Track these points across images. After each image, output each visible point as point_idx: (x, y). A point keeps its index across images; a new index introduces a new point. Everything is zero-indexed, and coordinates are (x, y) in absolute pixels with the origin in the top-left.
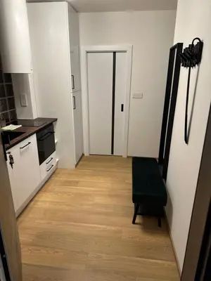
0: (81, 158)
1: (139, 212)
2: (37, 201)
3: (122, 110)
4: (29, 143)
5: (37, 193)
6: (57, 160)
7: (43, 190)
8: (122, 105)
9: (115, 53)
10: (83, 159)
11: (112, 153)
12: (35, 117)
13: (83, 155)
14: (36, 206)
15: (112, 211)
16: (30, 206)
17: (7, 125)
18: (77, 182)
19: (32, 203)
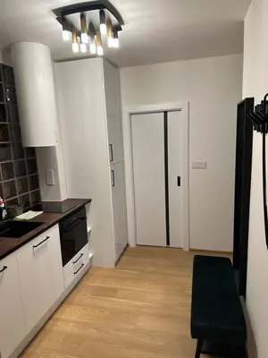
0: (125, 250)
1: (203, 349)
2: (58, 319)
3: (179, 184)
4: (48, 238)
5: (60, 306)
6: (91, 255)
7: (68, 300)
8: (179, 178)
9: (166, 113)
10: (126, 253)
11: (168, 243)
12: (63, 198)
13: (128, 245)
14: (55, 328)
15: (162, 343)
16: (48, 326)
17: (25, 212)
18: (115, 291)
19: (51, 322)
